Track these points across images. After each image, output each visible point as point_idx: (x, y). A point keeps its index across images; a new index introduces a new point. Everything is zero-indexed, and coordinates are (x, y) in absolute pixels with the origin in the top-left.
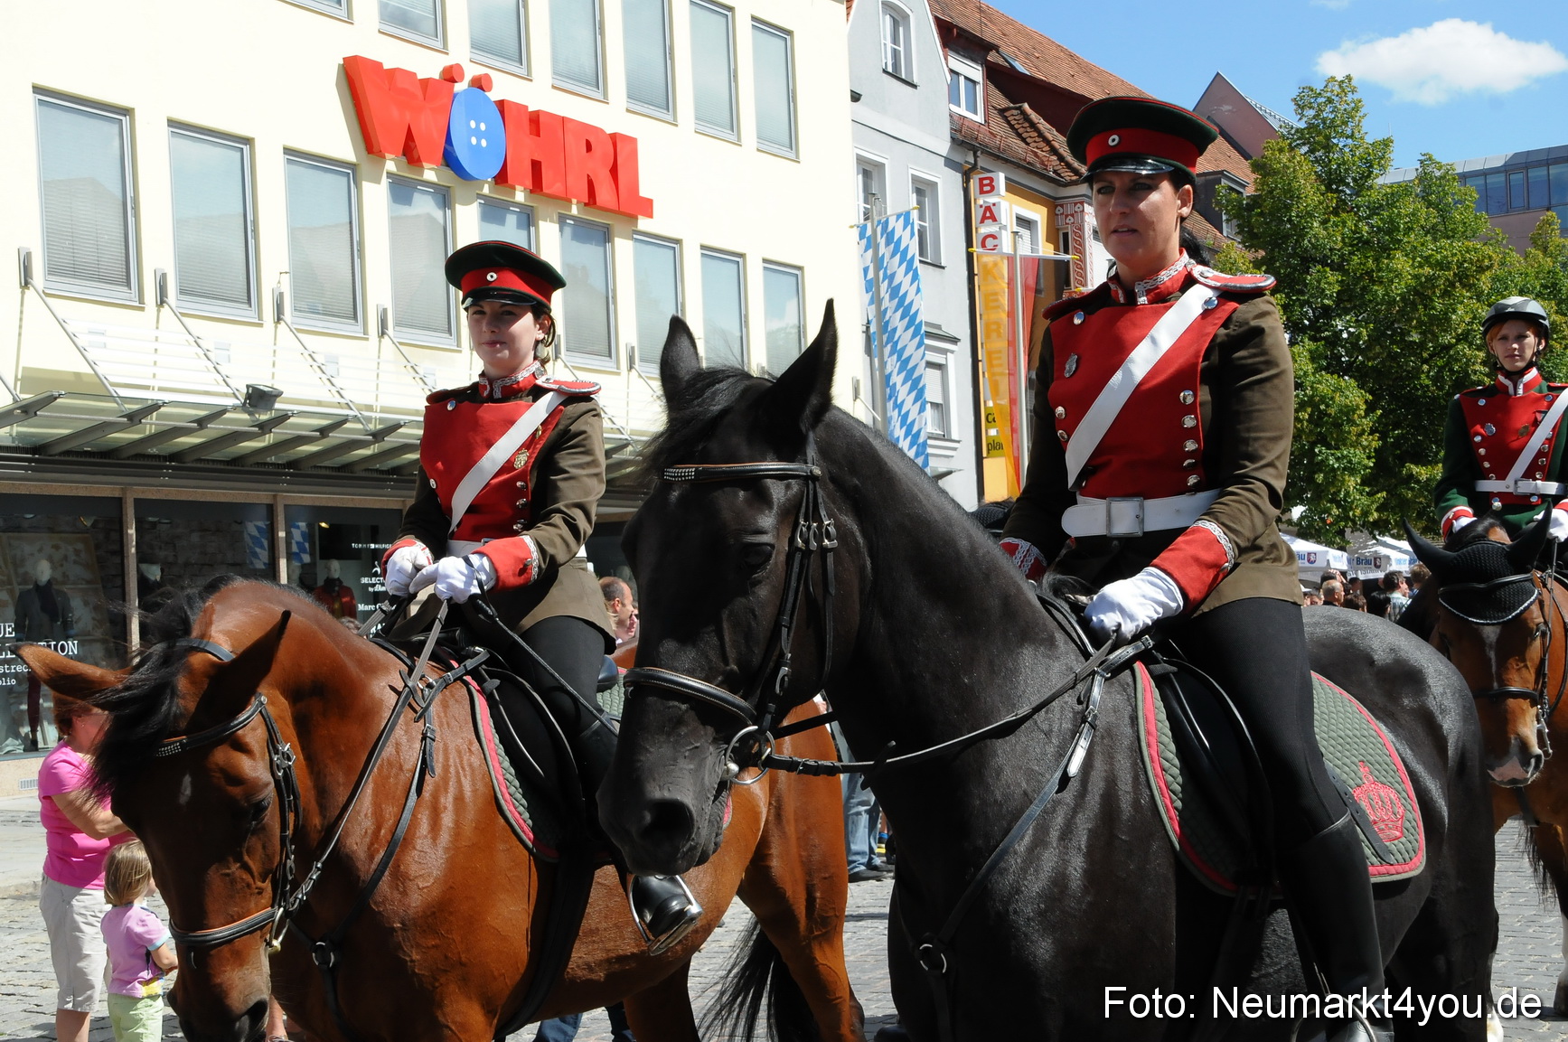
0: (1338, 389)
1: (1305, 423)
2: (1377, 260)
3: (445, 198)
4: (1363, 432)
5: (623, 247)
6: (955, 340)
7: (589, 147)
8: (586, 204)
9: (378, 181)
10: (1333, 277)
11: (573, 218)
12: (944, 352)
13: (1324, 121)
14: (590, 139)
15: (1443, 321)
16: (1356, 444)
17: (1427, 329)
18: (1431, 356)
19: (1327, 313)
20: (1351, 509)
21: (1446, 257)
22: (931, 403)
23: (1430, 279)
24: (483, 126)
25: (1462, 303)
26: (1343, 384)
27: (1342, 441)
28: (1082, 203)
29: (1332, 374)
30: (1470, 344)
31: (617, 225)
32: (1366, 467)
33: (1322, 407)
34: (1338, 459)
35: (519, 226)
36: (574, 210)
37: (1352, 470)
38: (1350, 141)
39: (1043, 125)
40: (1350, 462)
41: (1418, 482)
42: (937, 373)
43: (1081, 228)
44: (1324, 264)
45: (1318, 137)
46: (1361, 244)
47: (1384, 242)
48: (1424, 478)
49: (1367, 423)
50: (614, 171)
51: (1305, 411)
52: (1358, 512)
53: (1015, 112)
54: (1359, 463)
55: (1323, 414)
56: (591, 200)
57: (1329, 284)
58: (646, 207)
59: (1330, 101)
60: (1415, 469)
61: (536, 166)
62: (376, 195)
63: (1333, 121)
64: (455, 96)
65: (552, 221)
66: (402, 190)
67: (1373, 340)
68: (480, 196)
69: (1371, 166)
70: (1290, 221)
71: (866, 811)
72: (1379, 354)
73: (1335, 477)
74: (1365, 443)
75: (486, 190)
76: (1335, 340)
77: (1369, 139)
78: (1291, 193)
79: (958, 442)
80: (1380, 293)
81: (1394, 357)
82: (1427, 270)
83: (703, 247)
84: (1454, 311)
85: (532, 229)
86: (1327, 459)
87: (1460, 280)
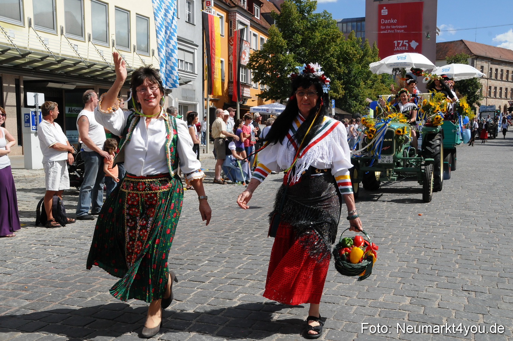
2: (312, 34)
6: (197, 46)
10: (300, 37)
12: (194, 49)
15: (327, 50)
17: (323, 52)
19: (298, 46)
21: (329, 33)
22: (190, 63)
23: (325, 38)
25: (332, 46)
28: (236, 13)
29: (299, 62)
42: (192, 55)
43: (235, 20)
44: (298, 33)
57: (299, 38)
69: (311, 8)
70: (290, 21)
71: (89, 191)
76: (299, 54)
78: (290, 13)
79: (197, 75)
80: (312, 42)
82: (324, 36)
83: (116, 6)
84: (330, 48)
87: (332, 40)
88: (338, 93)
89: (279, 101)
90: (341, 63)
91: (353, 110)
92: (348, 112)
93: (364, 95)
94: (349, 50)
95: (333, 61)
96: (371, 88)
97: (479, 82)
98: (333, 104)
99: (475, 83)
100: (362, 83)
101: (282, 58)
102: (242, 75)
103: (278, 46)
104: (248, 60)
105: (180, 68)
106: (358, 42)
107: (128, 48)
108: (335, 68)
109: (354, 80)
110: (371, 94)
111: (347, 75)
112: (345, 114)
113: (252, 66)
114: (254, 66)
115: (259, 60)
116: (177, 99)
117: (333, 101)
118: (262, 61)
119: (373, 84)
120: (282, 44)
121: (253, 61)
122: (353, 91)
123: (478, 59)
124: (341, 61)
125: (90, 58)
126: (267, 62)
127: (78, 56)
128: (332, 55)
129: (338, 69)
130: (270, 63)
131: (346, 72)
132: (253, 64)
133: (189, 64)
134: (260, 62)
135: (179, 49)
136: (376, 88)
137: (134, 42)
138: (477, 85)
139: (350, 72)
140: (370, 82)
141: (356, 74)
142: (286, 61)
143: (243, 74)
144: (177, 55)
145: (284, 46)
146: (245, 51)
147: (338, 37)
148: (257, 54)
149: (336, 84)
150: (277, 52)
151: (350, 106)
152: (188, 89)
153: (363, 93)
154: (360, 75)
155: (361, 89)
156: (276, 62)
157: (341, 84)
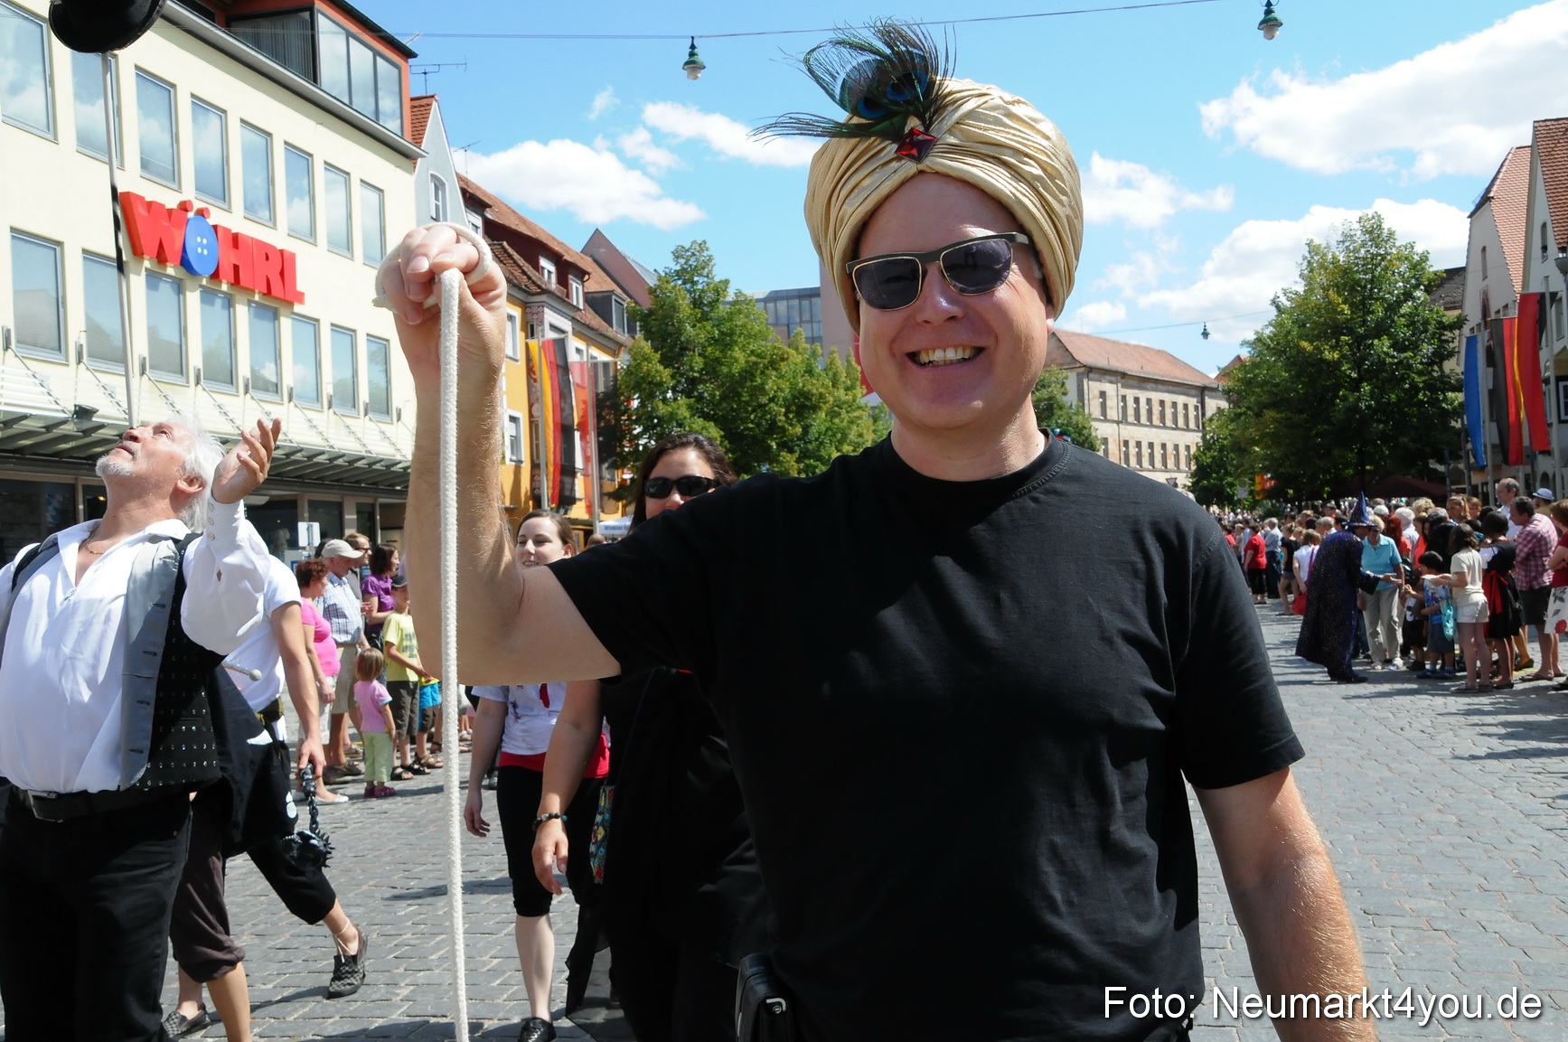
2: (723, 351)
3: (179, 287)
5: (286, 323)
7: (267, 258)
8: (264, 294)
9: (139, 274)
10: (698, 359)
11: (256, 302)
13: (690, 266)
14: (267, 252)
15: (761, 389)
17: (752, 394)
18: (754, 411)
19: (693, 382)
21: (763, 351)
23: (756, 364)
24: (205, 241)
25: (772, 379)
26: (707, 425)
28: (543, 307)
30: (777, 404)
31: (283, 310)
35: (223, 307)
36: (257, 298)
38: (706, 279)
39: (516, 256)
43: (542, 322)
45: (686, 275)
46: (714, 341)
47: (725, 341)
50: (282, 273)
53: (498, 247)
56: (268, 293)
57: (698, 363)
58: (300, 297)
59: (693, 254)
61: (236, 268)
62: (137, 281)
63: (696, 267)
64: (188, 220)
65: (243, 304)
66: (153, 279)
67: (724, 398)
68: (201, 286)
69: (718, 295)
70: (673, 325)
72: (726, 408)
75: (204, 282)
76: (700, 398)
77: (717, 279)
78: (674, 308)
80: (726, 371)
81: (732, 409)
82: (753, 359)
83: (332, 325)
84: (767, 384)
85: (231, 309)
87: (771, 366)
90: (791, 416)
94: (810, 387)
95: (776, 413)
97: (1096, 437)
99: (1087, 438)
103: (650, 383)
106: (814, 354)
107: (355, 410)
111: (799, 439)
120: (661, 377)
123: (1091, 375)
124: (791, 412)
128: (771, 400)
137: (364, 396)
138: (1091, 442)
139: (806, 429)
142: (672, 416)
145: (665, 382)
147: (783, 359)
150: (651, 396)
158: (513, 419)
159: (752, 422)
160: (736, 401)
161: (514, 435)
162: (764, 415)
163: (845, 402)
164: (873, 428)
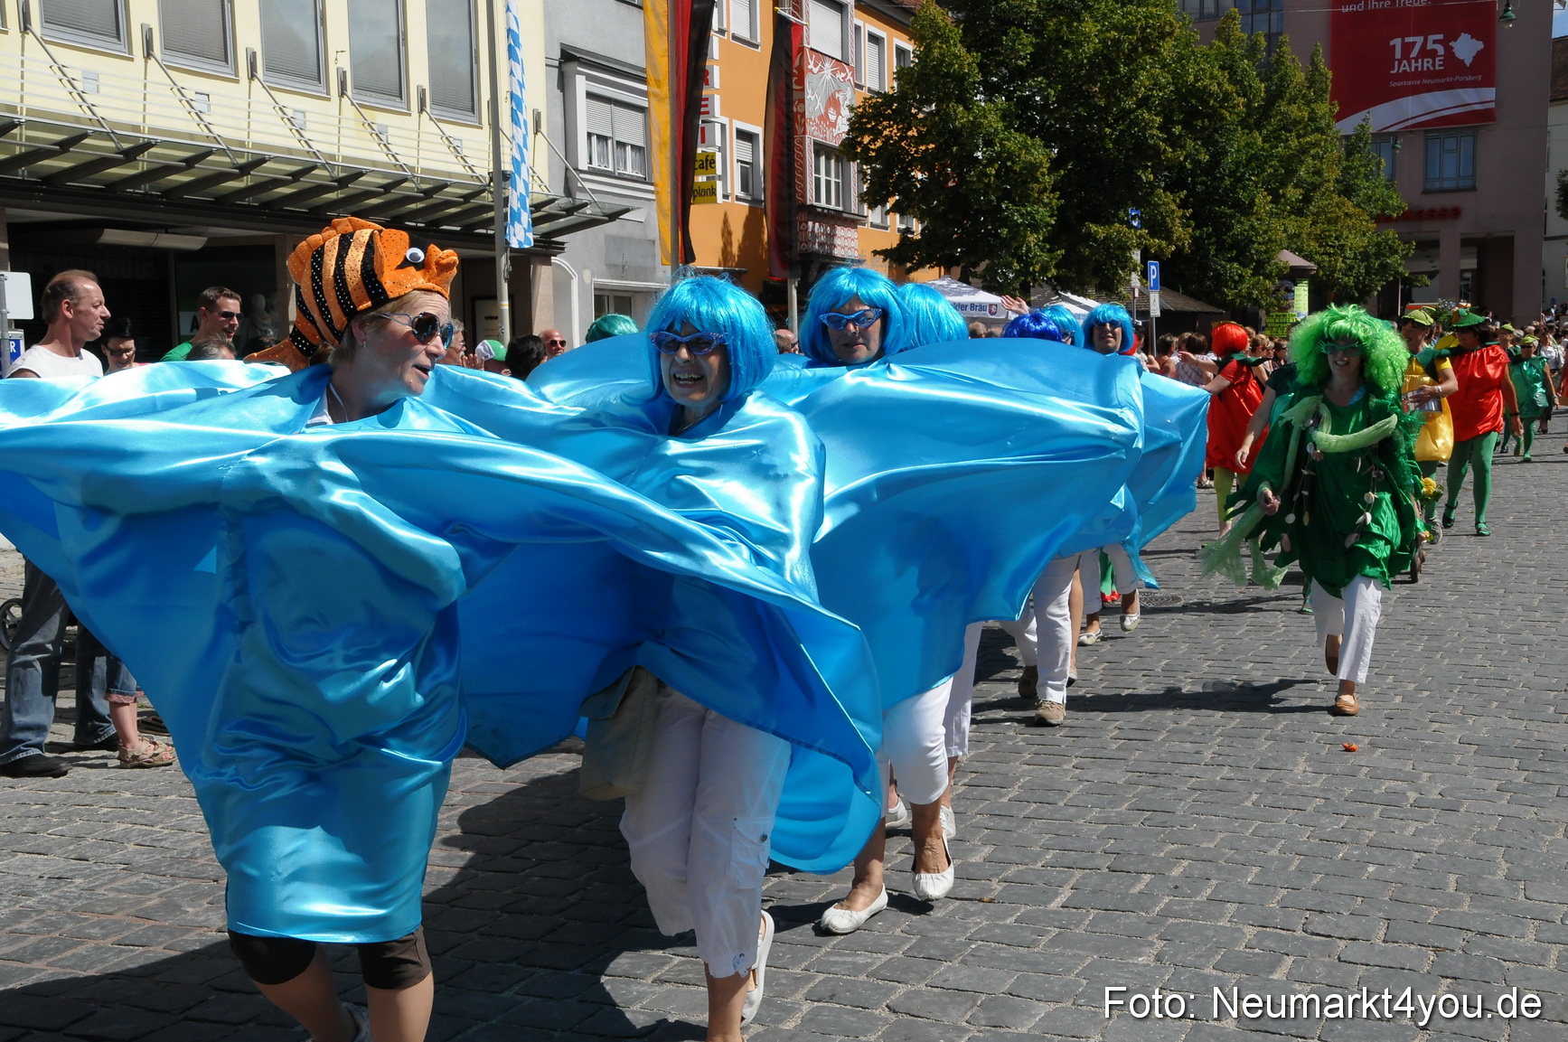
0: (1025, 147)
1: (992, 179)
2: (1069, 26)
4: (1045, 190)
10: (1027, 38)
15: (1126, 84)
16: (1039, 201)
17: (1109, 91)
18: (1114, 120)
19: (1019, 74)
20: (1033, 265)
21: (1132, 22)
22: (633, 147)
23: (1117, 42)
25: (1144, 69)
26: (1030, 143)
27: (1024, 198)
29: (1022, 133)
30: (1149, 110)
32: (1048, 224)
33: (1009, 164)
34: (1022, 215)
37: (1035, 228)
40: (1033, 218)
41: (1095, 240)
42: (640, 116)
44: (1021, 26)
48: (1101, 236)
49: (1048, 180)
51: (993, 167)
52: (1037, 267)
54: (1041, 220)
55: (1010, 169)
57: (1025, 45)
60: (1094, 228)
67: (1064, 100)
72: (1066, 114)
73: (1017, 233)
74: (1046, 201)
76: (1025, 103)
80: (1070, 56)
81: (1080, 119)
82: (1114, 34)
84: (1136, 78)
86: (1013, 215)
87: (1143, 45)
88: (1168, 238)
89: (957, 270)
90: (1177, 129)
91: (1230, 294)
92: (1210, 302)
93: (1270, 240)
94: (1207, 81)
95: (1147, 124)
96: (1299, 212)
98: (1153, 277)
100: (1262, 200)
101: (962, 118)
102: (828, 183)
103: (947, 75)
104: (846, 128)
105: (595, 165)
106: (1250, 50)
107: (398, 99)
108: (1156, 148)
109: (1233, 188)
110: (1298, 236)
112: (1199, 313)
113: (859, 150)
114: (866, 149)
115: (885, 128)
116: (587, 274)
117: (1153, 267)
118: (892, 131)
119: (1307, 199)
120: (961, 66)
121: (863, 131)
122: (1230, 228)
124: (1178, 123)
125: (255, 138)
126: (910, 133)
127: (206, 132)
128: (1144, 102)
129: (1165, 149)
130: (921, 139)
131: (1204, 157)
132: (861, 142)
133: (629, 148)
134: (886, 133)
135: (590, 95)
136: (1317, 214)
137: (419, 76)
139: (1216, 160)
140: (1293, 193)
141: (1238, 164)
142: (975, 127)
143: (833, 179)
144: (586, 116)
145: (968, 74)
146: (837, 95)
147: (1163, 35)
148: (875, 106)
149: (1160, 205)
150: (946, 97)
151: (1220, 280)
152: (630, 239)
153: (1265, 232)
154: (1253, 169)
155: (1258, 220)
156: (940, 133)
157: (1179, 207)
158: (743, 135)
159: (1110, 139)
160: (1081, 105)
161: (749, 159)
162: (1129, 127)
163: (1296, 122)
164: (1345, 163)
